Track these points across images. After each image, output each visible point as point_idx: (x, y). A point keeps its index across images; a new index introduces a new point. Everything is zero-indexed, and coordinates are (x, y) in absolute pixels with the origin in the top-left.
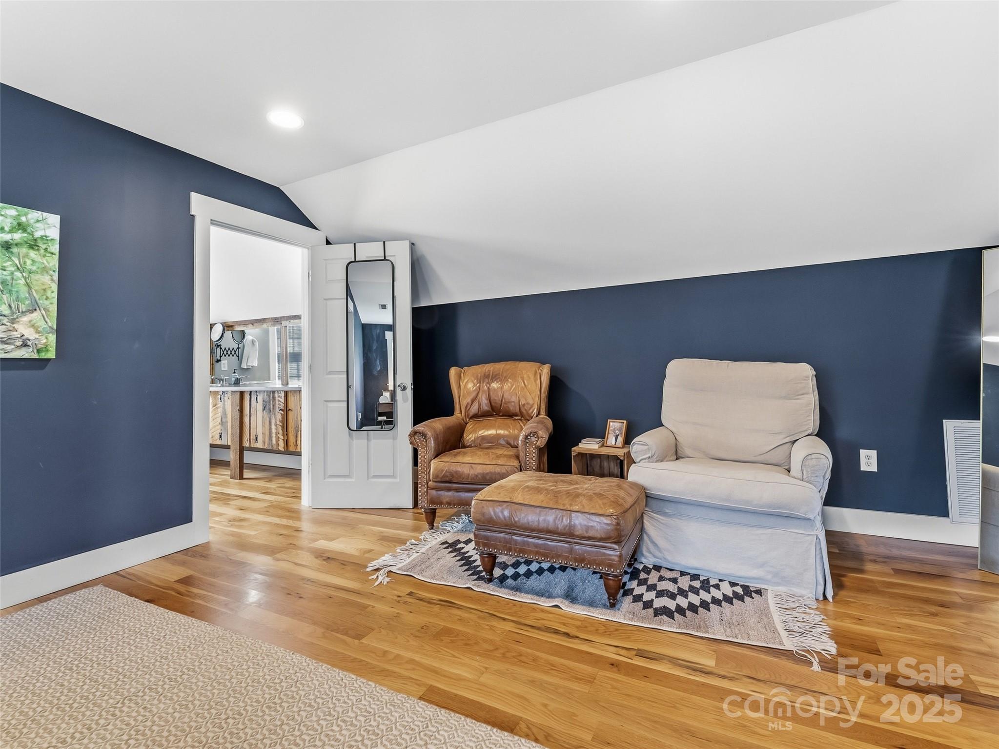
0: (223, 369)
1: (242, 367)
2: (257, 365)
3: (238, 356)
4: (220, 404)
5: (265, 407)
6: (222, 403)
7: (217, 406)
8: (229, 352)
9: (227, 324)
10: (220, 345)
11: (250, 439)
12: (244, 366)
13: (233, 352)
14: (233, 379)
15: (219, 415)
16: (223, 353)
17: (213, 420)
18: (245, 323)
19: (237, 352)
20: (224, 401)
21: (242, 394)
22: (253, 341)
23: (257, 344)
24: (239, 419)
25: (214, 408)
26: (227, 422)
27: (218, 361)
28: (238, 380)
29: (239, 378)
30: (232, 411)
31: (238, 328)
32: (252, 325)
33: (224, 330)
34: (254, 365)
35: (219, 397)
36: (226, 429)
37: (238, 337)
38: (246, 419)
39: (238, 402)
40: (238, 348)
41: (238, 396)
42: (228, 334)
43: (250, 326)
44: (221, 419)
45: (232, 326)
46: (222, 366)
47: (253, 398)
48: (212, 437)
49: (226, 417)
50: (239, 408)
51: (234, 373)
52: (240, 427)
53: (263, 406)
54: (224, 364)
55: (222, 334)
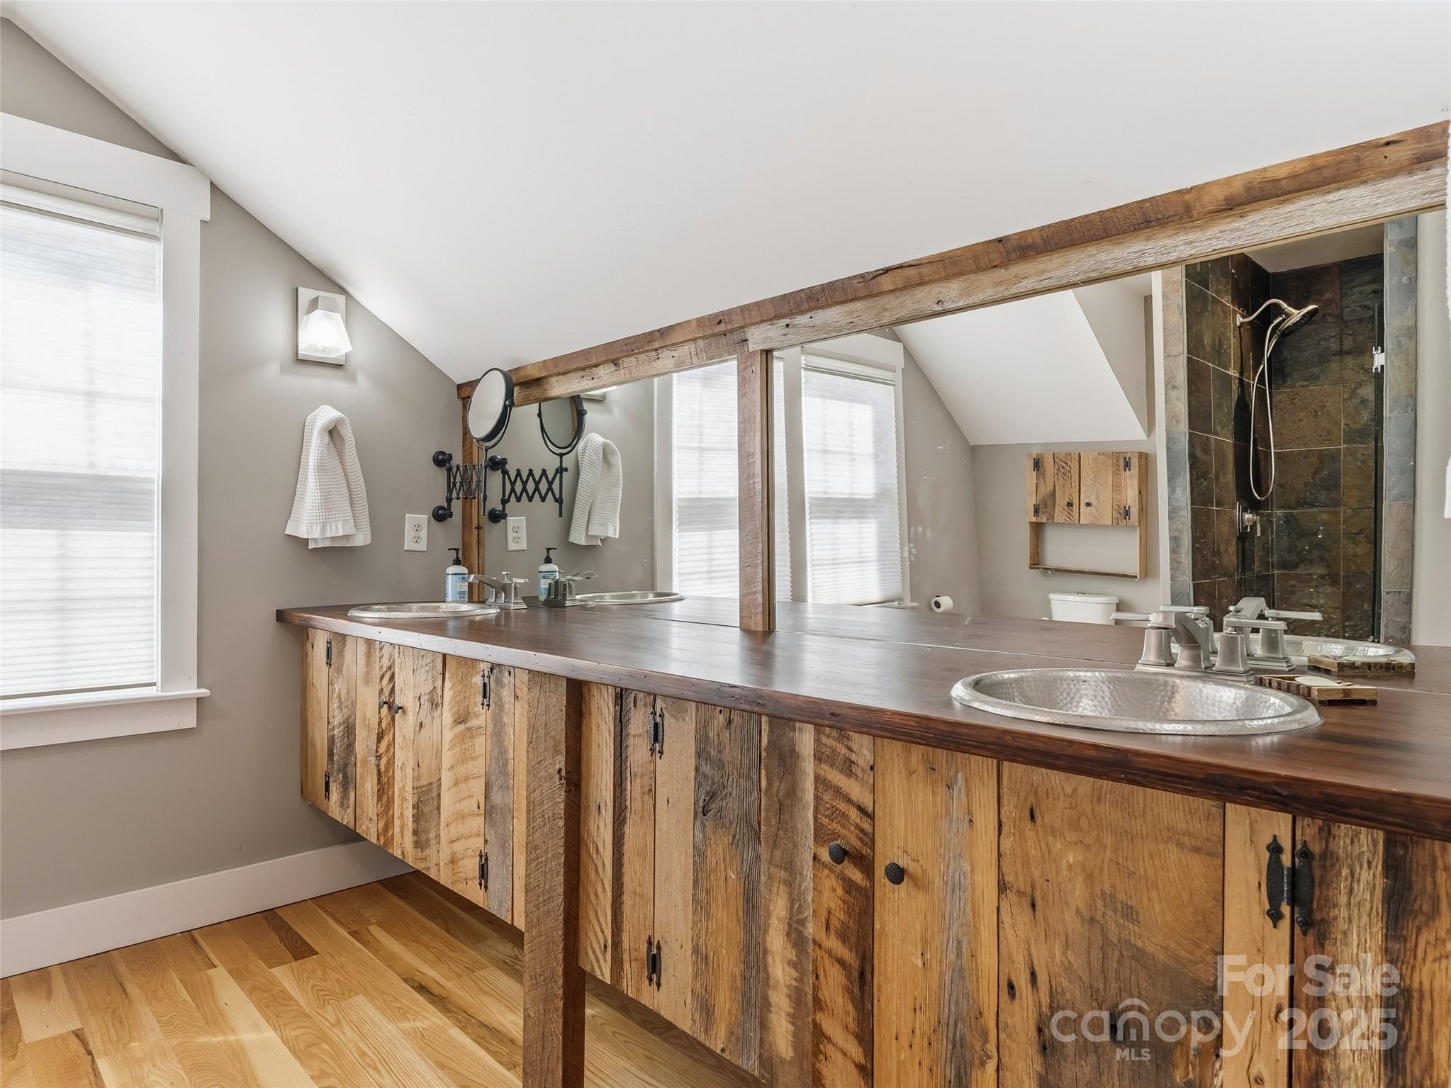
0: (512, 546)
1: (572, 539)
2: (617, 537)
3: (559, 501)
4: (481, 718)
5: (712, 796)
6: (489, 713)
7: (470, 724)
8: (531, 486)
9: (522, 373)
10: (504, 461)
11: (617, 945)
12: (578, 537)
13: (544, 486)
14: (544, 584)
15: (478, 767)
16: (513, 490)
17: (457, 783)
18: (584, 362)
19: (556, 486)
20: (500, 707)
21: (577, 691)
22: (606, 453)
23: (618, 461)
24: (561, 823)
25: (462, 727)
26: (508, 812)
27: (497, 517)
28: (560, 588)
29: (562, 579)
30: (532, 771)
31: (561, 387)
32: (612, 368)
33: (509, 395)
34: (611, 534)
35: (478, 680)
36: (505, 843)
37: (559, 424)
38: (600, 830)
39: (559, 728)
40: (561, 470)
41: (558, 700)
42: (526, 415)
43: (604, 372)
44: (487, 784)
45: (537, 382)
46: (511, 535)
47: (639, 723)
48: (453, 862)
49: (506, 788)
50: (560, 762)
51: (548, 560)
52: (566, 863)
53: (698, 784)
54: (516, 530)
55: (505, 408)
